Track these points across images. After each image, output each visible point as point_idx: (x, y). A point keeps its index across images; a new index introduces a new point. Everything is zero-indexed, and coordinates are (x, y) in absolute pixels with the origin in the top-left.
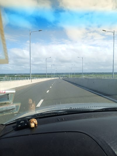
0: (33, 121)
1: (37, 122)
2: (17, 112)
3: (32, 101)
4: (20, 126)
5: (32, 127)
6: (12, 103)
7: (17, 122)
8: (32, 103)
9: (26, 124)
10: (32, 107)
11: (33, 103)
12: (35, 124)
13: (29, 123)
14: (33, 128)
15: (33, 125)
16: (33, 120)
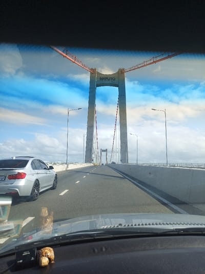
0: (46, 253)
1: (53, 254)
2: (17, 235)
3: (47, 212)
4: (21, 261)
5: (43, 264)
6: (7, 221)
7: (17, 253)
8: (47, 215)
9: (33, 259)
10: (46, 225)
11: (49, 214)
12: (50, 259)
13: (39, 256)
14: (45, 267)
15: (45, 261)
16: (46, 251)
